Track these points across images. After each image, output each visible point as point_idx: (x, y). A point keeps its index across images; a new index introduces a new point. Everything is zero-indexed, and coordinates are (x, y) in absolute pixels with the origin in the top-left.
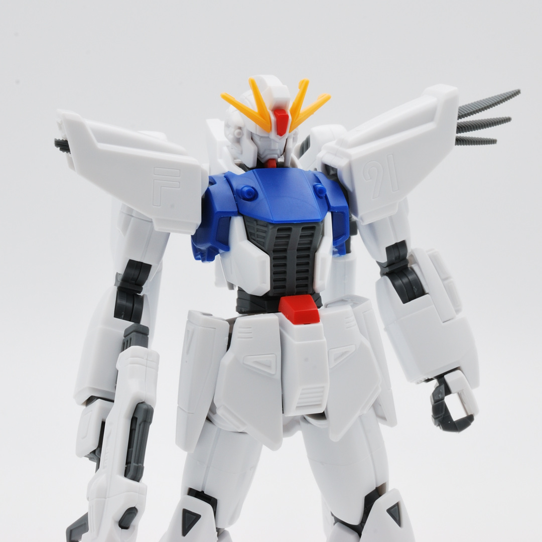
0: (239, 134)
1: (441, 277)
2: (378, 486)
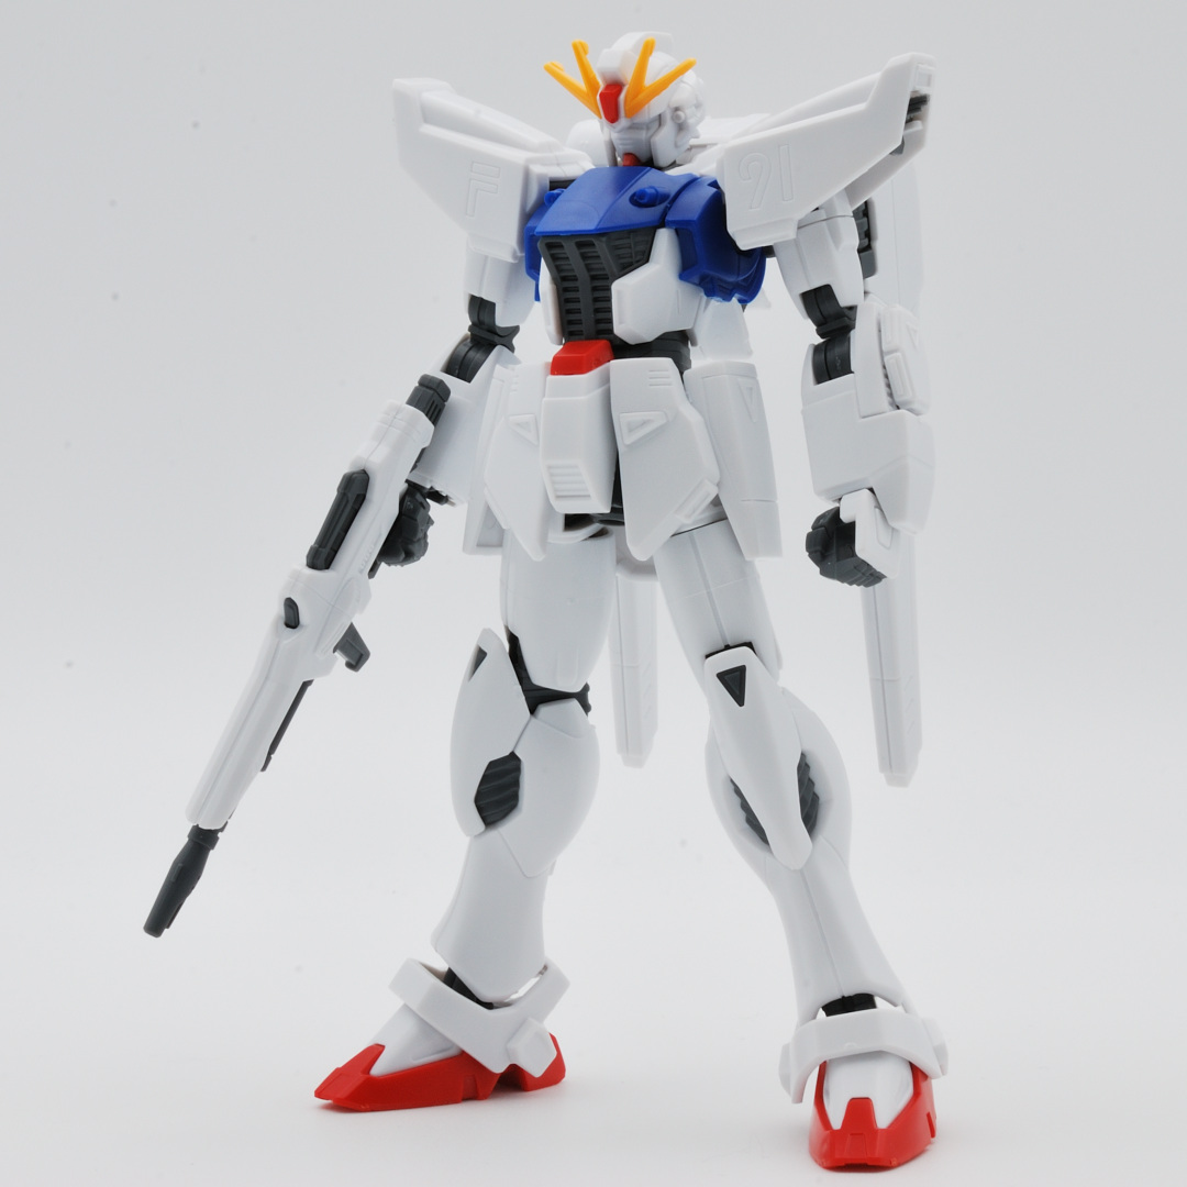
1: (884, 348)
2: (731, 644)
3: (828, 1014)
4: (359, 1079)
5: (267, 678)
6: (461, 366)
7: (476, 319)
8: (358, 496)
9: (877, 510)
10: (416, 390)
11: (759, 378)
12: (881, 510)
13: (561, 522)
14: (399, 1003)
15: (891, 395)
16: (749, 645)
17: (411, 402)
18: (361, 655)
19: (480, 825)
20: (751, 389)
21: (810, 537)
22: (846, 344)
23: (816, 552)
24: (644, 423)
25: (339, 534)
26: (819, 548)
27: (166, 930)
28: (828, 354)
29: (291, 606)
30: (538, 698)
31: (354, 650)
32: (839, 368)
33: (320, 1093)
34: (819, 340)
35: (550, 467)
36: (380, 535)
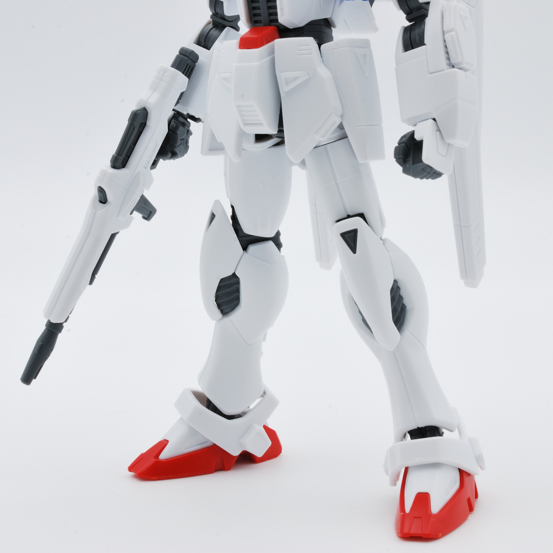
1: (444, 29)
2: (351, 214)
3: (412, 438)
4: (153, 460)
5: (89, 233)
6: (205, 41)
7: (214, 12)
8: (142, 123)
9: (438, 132)
10: (178, 57)
11: (372, 48)
12: (440, 132)
13: (253, 138)
14: (178, 416)
15: (448, 59)
16: (362, 215)
17: (173, 66)
18: (151, 212)
19: (220, 315)
20: (365, 55)
21: (396, 149)
22: (423, 26)
23: (400, 158)
24: (295, 79)
25: (130, 146)
26: (401, 156)
27: (34, 380)
28: (412, 33)
29: (101, 191)
30: (247, 241)
31: (146, 209)
32: (418, 42)
33: (131, 469)
34: (408, 24)
35: (239, 106)
36: (157, 146)
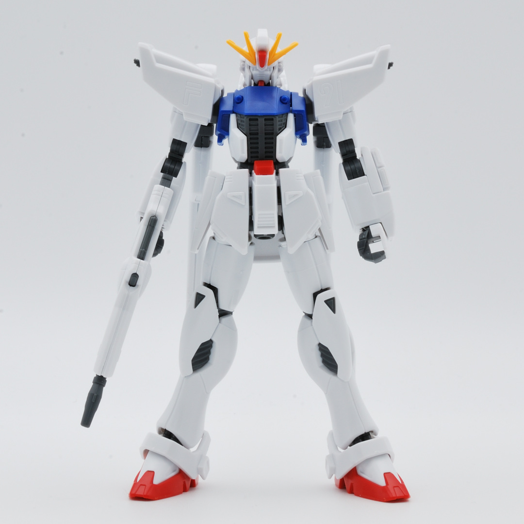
0: (244, 65)
1: (377, 166)
6: (169, 170)
21: (359, 243)
22: (359, 163)
23: (362, 249)
26: (364, 247)
28: (352, 167)
32: (359, 173)
35: (259, 214)
